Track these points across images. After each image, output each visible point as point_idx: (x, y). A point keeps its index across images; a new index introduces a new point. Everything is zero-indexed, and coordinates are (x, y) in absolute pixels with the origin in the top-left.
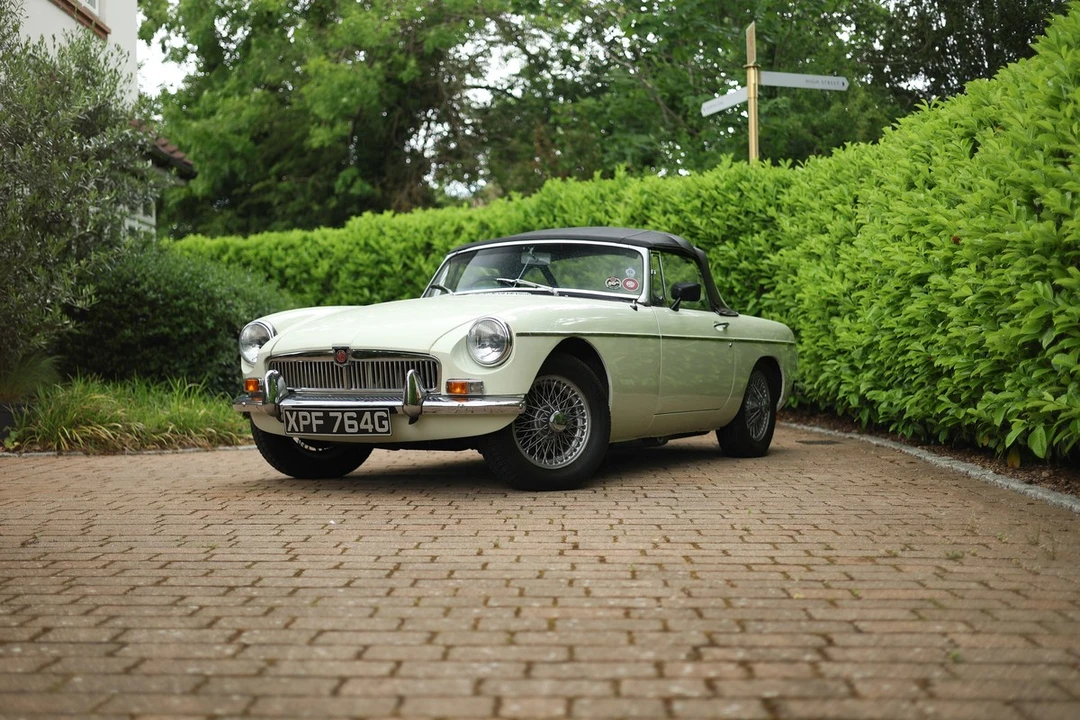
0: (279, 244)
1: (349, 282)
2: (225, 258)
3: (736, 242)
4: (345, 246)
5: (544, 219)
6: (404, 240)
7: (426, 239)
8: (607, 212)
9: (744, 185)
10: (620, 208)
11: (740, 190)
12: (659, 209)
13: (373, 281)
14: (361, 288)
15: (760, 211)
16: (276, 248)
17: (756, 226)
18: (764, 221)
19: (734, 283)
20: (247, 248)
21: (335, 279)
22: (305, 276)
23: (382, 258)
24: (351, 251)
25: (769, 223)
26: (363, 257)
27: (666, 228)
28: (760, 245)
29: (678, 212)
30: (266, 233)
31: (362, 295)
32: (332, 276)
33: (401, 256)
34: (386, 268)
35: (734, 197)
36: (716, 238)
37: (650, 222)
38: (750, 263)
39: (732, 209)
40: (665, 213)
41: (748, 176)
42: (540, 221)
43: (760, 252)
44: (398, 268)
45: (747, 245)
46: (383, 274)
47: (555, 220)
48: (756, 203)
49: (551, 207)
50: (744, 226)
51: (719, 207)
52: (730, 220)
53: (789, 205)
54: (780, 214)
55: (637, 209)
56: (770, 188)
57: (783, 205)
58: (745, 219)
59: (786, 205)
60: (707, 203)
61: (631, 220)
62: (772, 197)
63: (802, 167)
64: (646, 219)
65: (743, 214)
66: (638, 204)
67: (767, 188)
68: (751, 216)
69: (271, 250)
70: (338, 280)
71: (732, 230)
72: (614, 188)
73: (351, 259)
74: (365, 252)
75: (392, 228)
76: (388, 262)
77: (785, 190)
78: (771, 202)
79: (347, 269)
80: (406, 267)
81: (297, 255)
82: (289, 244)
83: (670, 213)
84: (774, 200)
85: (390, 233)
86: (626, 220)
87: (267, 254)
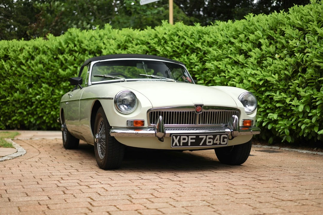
8: (104, 43)
9: (181, 34)
11: (177, 35)
12: (135, 42)
15: (191, 44)
17: (188, 52)
18: (193, 49)
28: (191, 59)
29: (144, 44)
35: (176, 38)
37: (129, 48)
40: (136, 45)
42: (68, 46)
43: (192, 63)
45: (185, 59)
47: (75, 46)
48: (189, 41)
49: (73, 41)
50: (181, 51)
51: (169, 42)
52: (174, 48)
53: (208, 42)
54: (203, 46)
55: (122, 42)
56: (195, 34)
57: (204, 41)
58: (181, 48)
59: (206, 42)
60: (162, 40)
61: (118, 47)
62: (197, 38)
63: (212, 26)
64: (127, 47)
65: (180, 46)
66: (122, 40)
67: (193, 34)
68: (185, 47)
71: (176, 53)
72: (106, 33)
77: (204, 35)
78: (196, 41)
83: (140, 44)
84: (198, 40)
86: (116, 47)
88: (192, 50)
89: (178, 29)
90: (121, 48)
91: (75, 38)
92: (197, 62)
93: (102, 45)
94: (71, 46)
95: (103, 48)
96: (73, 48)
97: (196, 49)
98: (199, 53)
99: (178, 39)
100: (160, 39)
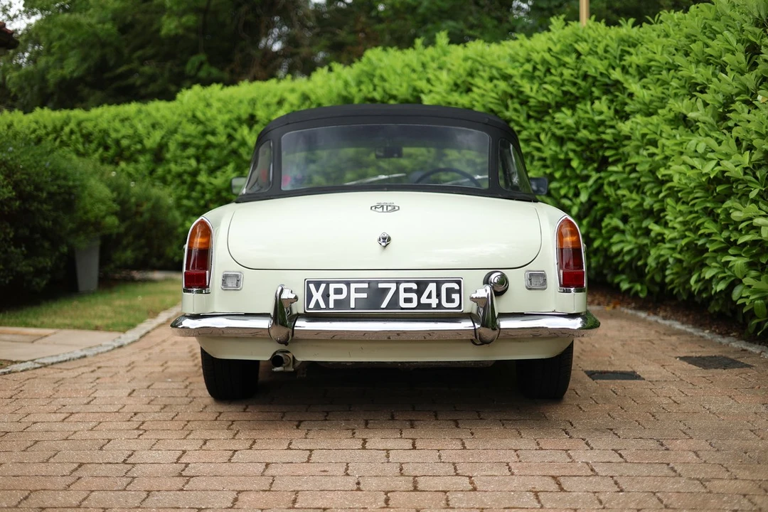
0: (117, 115)
1: (179, 152)
2: (67, 129)
3: (573, 108)
4: (175, 118)
5: (363, 87)
6: (230, 111)
7: (250, 111)
8: (429, 81)
9: (582, 47)
10: (444, 76)
11: (576, 51)
12: (486, 75)
13: (201, 151)
14: (189, 158)
15: (602, 74)
16: (114, 120)
17: (596, 92)
18: (607, 85)
19: (571, 155)
20: (87, 120)
21: (165, 150)
22: (139, 147)
23: (209, 129)
24: (180, 122)
25: (612, 88)
26: (191, 129)
27: (494, 95)
28: (601, 113)
29: (506, 78)
30: (105, 107)
31: (190, 165)
32: (162, 147)
33: (226, 126)
34: (211, 138)
35: (570, 60)
36: (549, 106)
37: (475, 89)
38: (591, 132)
39: (567, 73)
40: (491, 79)
41: (585, 36)
42: (360, 90)
43: (602, 123)
44: (222, 139)
45: (586, 112)
46: (210, 145)
47: (375, 90)
48: (594, 66)
49: (371, 76)
50: (581, 91)
51: (553, 71)
52: (565, 86)
53: (638, 66)
54: (627, 77)
55: (461, 77)
56: (612, 49)
57: (630, 66)
58: (583, 84)
59: (634, 66)
60: (539, 67)
61: (454, 88)
62: (615, 58)
63: (651, 24)
64: (470, 86)
65: (581, 78)
66: (461, 71)
67: (609, 49)
68: (590, 80)
69: (109, 122)
70: (168, 151)
71: (568, 96)
72: (436, 55)
73: (180, 130)
74: (193, 123)
75: (219, 100)
76: (213, 133)
77: (631, 50)
78: (614, 64)
79: (176, 140)
80: (231, 138)
81: (132, 126)
82: (126, 116)
83: (497, 79)
84: (618, 61)
85: (216, 105)
86: (449, 88)
87: (105, 125)
89: (578, 38)
90: (461, 90)
91: (374, 71)
92: (612, 119)
93: (422, 84)
94: (367, 88)
95: (427, 91)
96: (369, 92)
97: (611, 86)
98: (617, 96)
99: (576, 62)
100: (537, 64)
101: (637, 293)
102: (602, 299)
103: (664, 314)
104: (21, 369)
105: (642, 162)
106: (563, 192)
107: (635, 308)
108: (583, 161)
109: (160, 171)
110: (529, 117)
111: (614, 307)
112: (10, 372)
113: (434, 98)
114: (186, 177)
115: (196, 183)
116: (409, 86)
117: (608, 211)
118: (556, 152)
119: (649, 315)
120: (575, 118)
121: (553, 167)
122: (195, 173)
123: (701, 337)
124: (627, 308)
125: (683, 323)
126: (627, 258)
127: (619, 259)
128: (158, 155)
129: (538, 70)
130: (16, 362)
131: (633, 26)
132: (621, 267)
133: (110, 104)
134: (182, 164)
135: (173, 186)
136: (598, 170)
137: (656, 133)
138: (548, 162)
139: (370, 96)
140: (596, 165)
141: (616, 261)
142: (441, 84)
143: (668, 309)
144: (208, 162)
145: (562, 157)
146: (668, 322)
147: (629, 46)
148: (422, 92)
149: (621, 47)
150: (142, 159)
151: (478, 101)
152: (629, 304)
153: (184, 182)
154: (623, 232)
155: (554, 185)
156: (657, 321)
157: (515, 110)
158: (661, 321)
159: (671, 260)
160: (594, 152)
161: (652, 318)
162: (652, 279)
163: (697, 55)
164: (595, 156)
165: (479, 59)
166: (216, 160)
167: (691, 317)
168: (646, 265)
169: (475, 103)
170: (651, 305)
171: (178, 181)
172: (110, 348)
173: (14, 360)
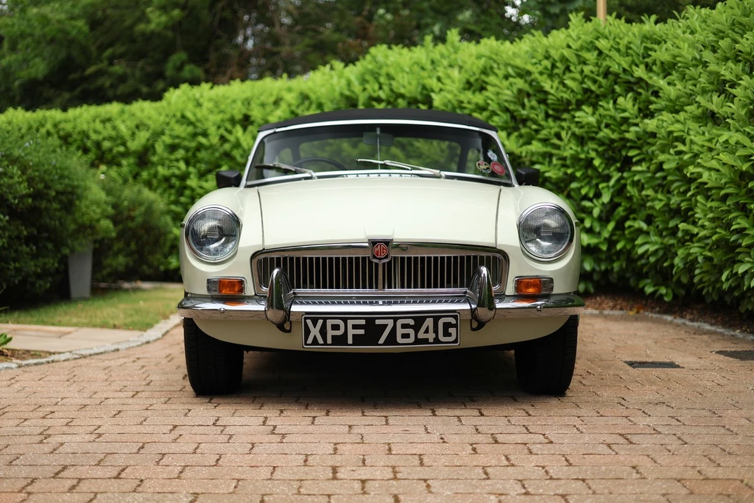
0: (98, 116)
1: (166, 155)
2: (43, 131)
3: (595, 106)
4: (162, 118)
5: (368, 86)
6: (221, 111)
7: (244, 111)
8: (439, 79)
9: (603, 44)
10: (456, 73)
11: (596, 48)
12: (501, 73)
13: (190, 154)
14: (177, 160)
15: (624, 70)
16: (94, 121)
17: (619, 89)
18: (629, 82)
19: (593, 154)
20: (66, 121)
21: (151, 153)
22: (122, 149)
23: (199, 130)
24: (168, 124)
25: (633, 86)
26: (182, 130)
27: (509, 93)
28: (624, 111)
29: (523, 74)
30: (85, 107)
31: (179, 168)
32: (148, 150)
33: (219, 127)
34: (203, 140)
35: (591, 56)
36: (569, 103)
37: (489, 88)
38: (613, 131)
39: (588, 70)
40: (507, 77)
41: (607, 32)
42: (365, 89)
43: (625, 120)
44: (215, 140)
45: (609, 110)
46: (200, 147)
47: (381, 88)
48: (618, 63)
49: (376, 76)
50: (602, 90)
51: (572, 68)
52: (585, 83)
54: (651, 75)
55: (474, 74)
56: (635, 45)
57: (654, 63)
58: (604, 82)
59: (658, 63)
60: (558, 64)
61: (467, 86)
62: (638, 55)
63: (677, 19)
64: (484, 85)
65: (602, 76)
66: (475, 69)
67: (632, 46)
68: (611, 77)
69: (88, 123)
70: (155, 153)
71: (589, 94)
72: (446, 53)
73: (167, 132)
74: (182, 124)
75: (210, 100)
76: (205, 134)
77: (656, 47)
78: (637, 62)
79: (164, 142)
80: (223, 139)
81: (114, 128)
82: (108, 116)
83: (514, 77)
84: (641, 59)
85: (207, 105)
86: (462, 86)
87: (85, 127)
88: (629, 85)
89: (599, 35)
90: (473, 89)
91: (380, 68)
92: (637, 117)
93: (433, 83)
94: (372, 87)
95: (437, 90)
96: (374, 91)
97: (636, 83)
98: (640, 94)
99: (596, 59)
100: (556, 61)
101: (662, 296)
102: (624, 304)
103: (691, 317)
104: (63, 359)
105: (669, 160)
106: (583, 192)
107: (659, 312)
108: (604, 161)
109: (145, 175)
110: (547, 116)
111: (638, 312)
112: (53, 361)
113: (445, 97)
114: (174, 181)
115: (185, 187)
116: (419, 83)
117: (631, 212)
118: (576, 151)
119: (675, 318)
120: (597, 116)
121: (573, 167)
122: (184, 177)
123: (732, 336)
124: (651, 312)
125: (712, 325)
126: (652, 259)
127: (643, 261)
128: (143, 158)
129: (557, 67)
130: (54, 353)
131: (656, 23)
132: (645, 270)
133: (90, 104)
134: (169, 167)
135: (159, 191)
136: (620, 170)
137: (683, 131)
138: (568, 162)
139: (375, 95)
140: (618, 165)
141: (639, 263)
142: (453, 81)
143: (695, 312)
144: (198, 165)
145: (583, 156)
146: (696, 324)
147: (652, 43)
148: (433, 91)
149: (644, 44)
150: (124, 162)
151: (492, 100)
152: (653, 308)
153: (171, 187)
154: (647, 233)
155: (574, 185)
156: (684, 324)
157: (532, 108)
158: (688, 323)
159: (700, 259)
160: (616, 151)
161: (679, 321)
162: (679, 281)
163: (725, 52)
164: (617, 156)
165: (494, 57)
166: (206, 163)
167: (719, 319)
168: (672, 266)
169: (489, 101)
170: (676, 308)
171: (165, 185)
172: (139, 343)
173: (52, 351)
